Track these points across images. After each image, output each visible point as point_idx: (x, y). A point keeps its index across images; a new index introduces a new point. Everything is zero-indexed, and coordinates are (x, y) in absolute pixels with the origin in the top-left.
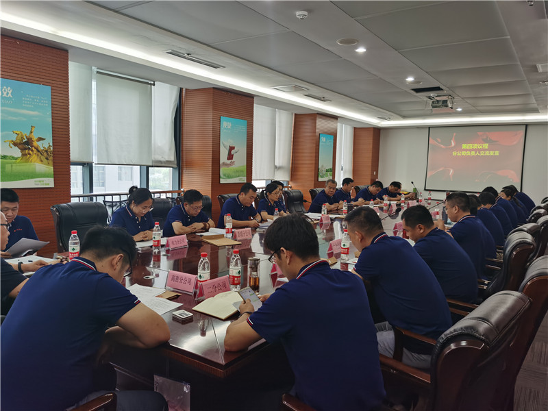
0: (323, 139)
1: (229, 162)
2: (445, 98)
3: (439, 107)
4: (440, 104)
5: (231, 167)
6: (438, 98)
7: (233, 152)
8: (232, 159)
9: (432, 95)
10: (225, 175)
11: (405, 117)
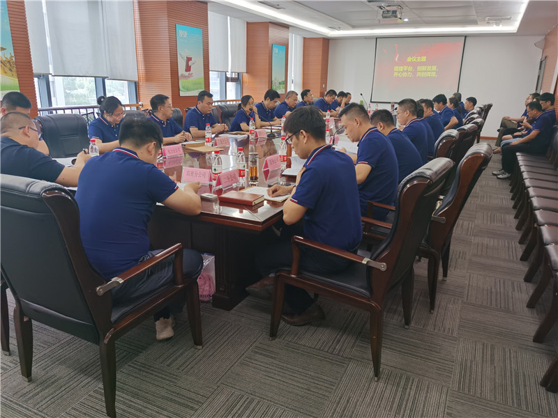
0: (275, 50)
1: (187, 74)
2: (394, 8)
3: (389, 17)
4: (390, 14)
5: (190, 79)
6: (388, 8)
7: (190, 63)
8: (190, 71)
9: (383, 5)
10: (184, 88)
11: (354, 27)
